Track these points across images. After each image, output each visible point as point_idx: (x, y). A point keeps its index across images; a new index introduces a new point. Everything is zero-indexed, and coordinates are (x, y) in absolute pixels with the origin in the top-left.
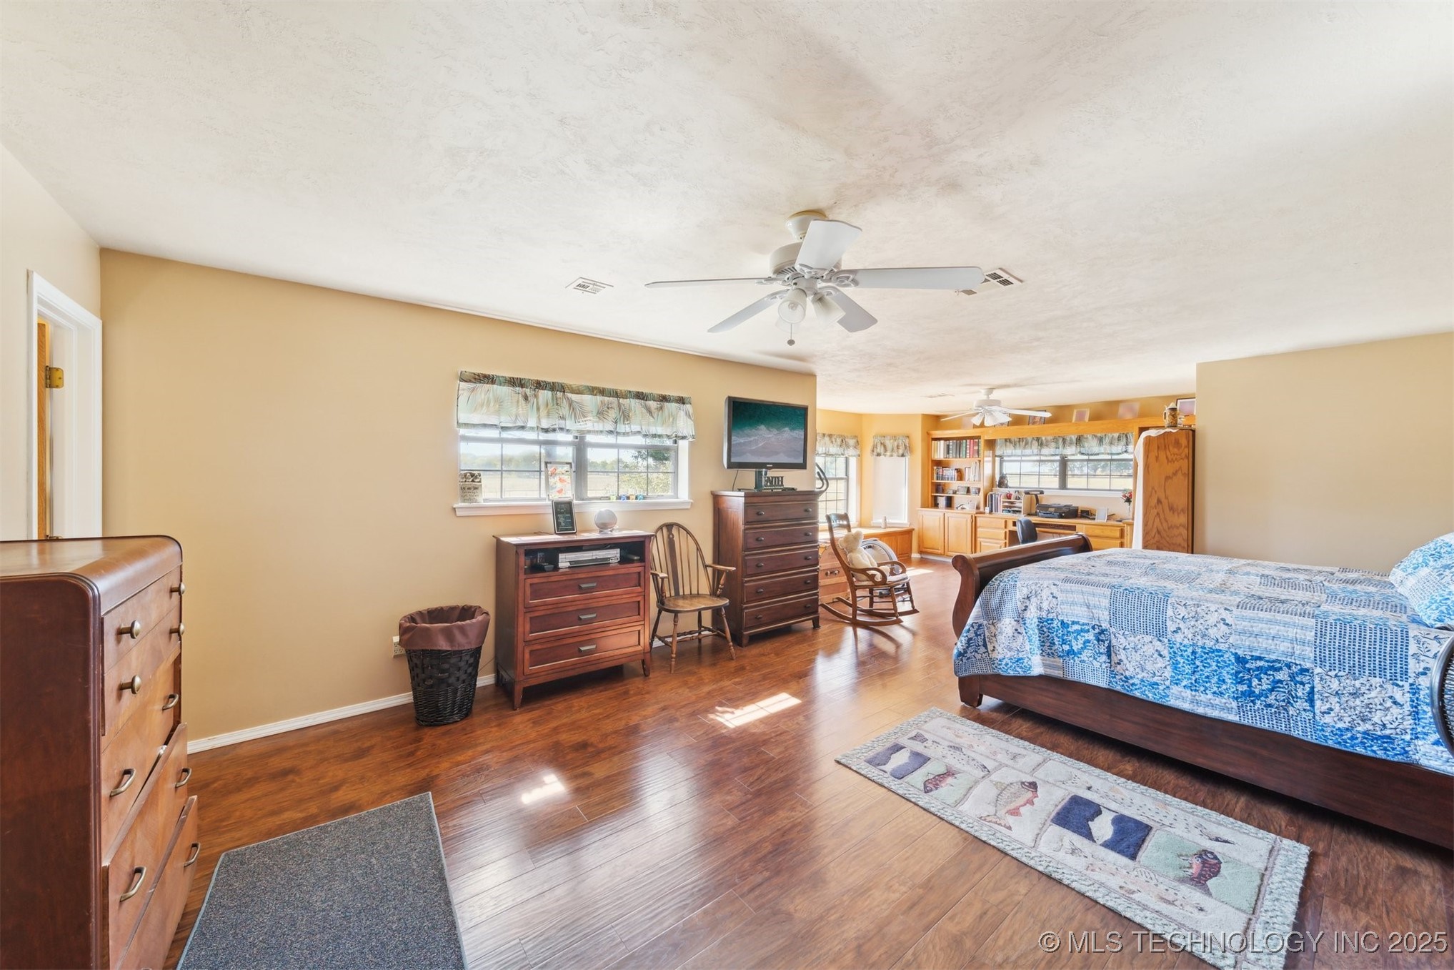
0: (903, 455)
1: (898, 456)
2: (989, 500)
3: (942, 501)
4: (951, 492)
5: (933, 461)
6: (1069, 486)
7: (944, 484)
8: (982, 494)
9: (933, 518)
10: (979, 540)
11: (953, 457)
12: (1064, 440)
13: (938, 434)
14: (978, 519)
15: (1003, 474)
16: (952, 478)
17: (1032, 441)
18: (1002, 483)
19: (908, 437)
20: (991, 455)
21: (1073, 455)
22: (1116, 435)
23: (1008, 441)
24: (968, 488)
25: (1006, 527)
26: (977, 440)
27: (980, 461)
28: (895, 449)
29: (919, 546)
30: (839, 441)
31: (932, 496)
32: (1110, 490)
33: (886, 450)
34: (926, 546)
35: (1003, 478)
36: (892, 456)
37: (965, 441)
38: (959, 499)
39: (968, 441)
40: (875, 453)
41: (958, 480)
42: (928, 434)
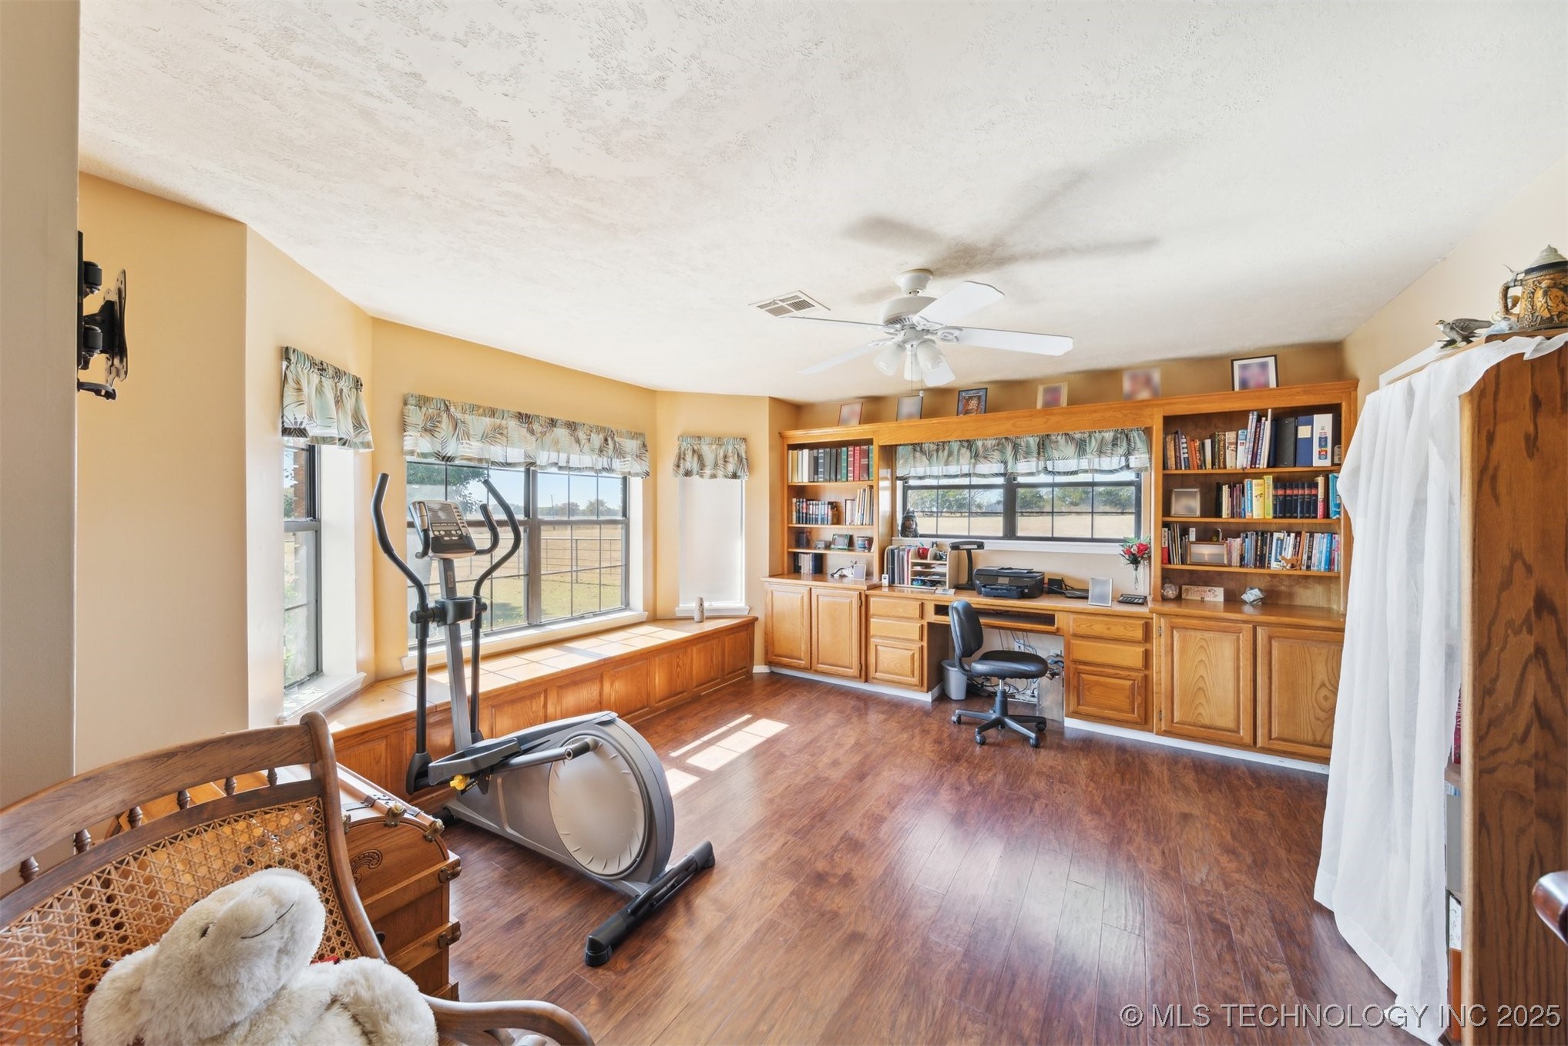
0: (735, 476)
1: (726, 477)
2: (888, 561)
3: (806, 563)
4: (822, 545)
5: (790, 487)
6: (1019, 534)
7: (810, 531)
8: (875, 548)
9: (790, 594)
10: (873, 641)
11: (825, 480)
12: (1016, 448)
13: (799, 436)
14: (872, 600)
15: (908, 512)
16: (823, 520)
17: (959, 450)
18: (907, 529)
19: (744, 439)
20: (889, 476)
21: (1031, 474)
22: (1109, 436)
23: (917, 447)
24: (851, 538)
25: (922, 616)
26: (865, 447)
27: (871, 487)
28: (721, 462)
29: (766, 653)
30: (597, 440)
31: (789, 552)
32: (1092, 540)
33: (702, 466)
34: (778, 651)
35: (908, 518)
36: (713, 476)
37: (844, 449)
38: (836, 559)
39: (851, 449)
40: (682, 471)
41: (833, 523)
42: (782, 436)
